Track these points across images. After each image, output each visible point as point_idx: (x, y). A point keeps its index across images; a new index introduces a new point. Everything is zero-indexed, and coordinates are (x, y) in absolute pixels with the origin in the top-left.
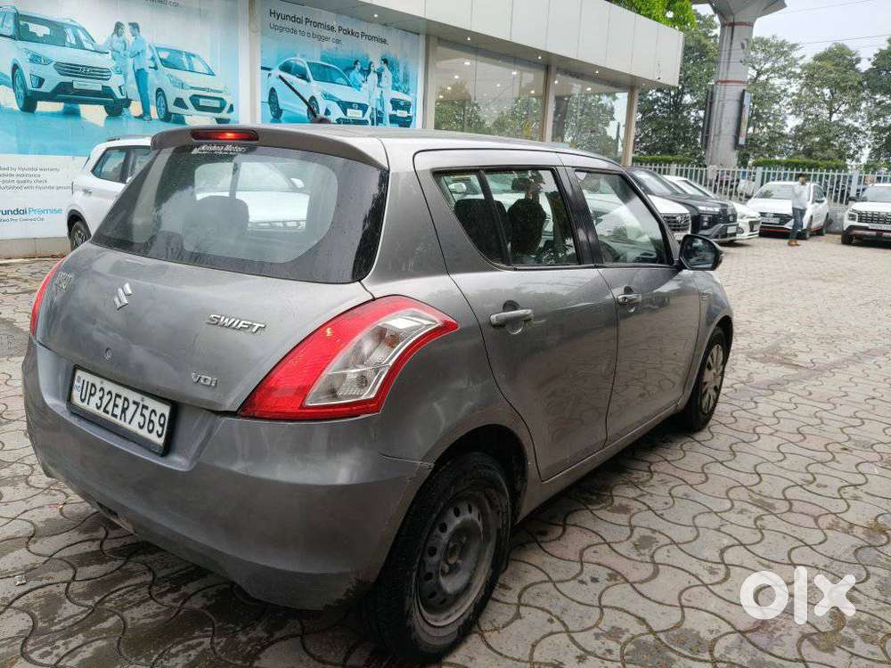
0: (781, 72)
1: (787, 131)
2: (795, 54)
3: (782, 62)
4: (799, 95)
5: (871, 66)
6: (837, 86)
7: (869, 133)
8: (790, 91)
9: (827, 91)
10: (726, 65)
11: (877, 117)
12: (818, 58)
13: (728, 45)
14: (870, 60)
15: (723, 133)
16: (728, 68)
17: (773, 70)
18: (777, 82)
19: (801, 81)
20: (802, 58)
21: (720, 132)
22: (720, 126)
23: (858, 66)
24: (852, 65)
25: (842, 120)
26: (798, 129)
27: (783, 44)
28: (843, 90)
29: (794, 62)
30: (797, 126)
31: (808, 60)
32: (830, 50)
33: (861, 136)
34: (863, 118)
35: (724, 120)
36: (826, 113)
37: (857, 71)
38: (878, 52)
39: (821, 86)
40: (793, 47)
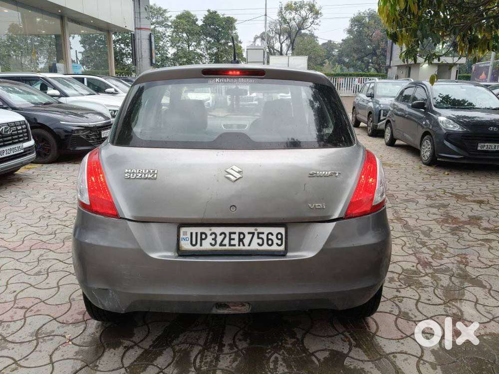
0: (160, 24)
1: (169, 56)
2: (167, 15)
3: (160, 19)
4: (172, 37)
5: (203, 23)
6: (189, 32)
7: (207, 56)
8: (167, 34)
9: (185, 35)
10: (139, 19)
11: (210, 48)
12: (178, 17)
13: (138, 9)
14: (202, 20)
15: (143, 57)
16: (140, 21)
17: (158, 23)
18: (160, 29)
19: (172, 30)
20: (170, 17)
21: (142, 56)
22: (142, 54)
23: (197, 23)
24: (194, 22)
25: (195, 50)
26: (175, 54)
27: (160, 9)
28: (192, 35)
29: (166, 19)
30: (174, 53)
31: (173, 18)
32: (183, 14)
33: (203, 58)
34: (204, 49)
35: (143, 49)
36: (186, 46)
37: (197, 25)
38: (204, 16)
39: (182, 33)
40: (165, 11)
